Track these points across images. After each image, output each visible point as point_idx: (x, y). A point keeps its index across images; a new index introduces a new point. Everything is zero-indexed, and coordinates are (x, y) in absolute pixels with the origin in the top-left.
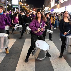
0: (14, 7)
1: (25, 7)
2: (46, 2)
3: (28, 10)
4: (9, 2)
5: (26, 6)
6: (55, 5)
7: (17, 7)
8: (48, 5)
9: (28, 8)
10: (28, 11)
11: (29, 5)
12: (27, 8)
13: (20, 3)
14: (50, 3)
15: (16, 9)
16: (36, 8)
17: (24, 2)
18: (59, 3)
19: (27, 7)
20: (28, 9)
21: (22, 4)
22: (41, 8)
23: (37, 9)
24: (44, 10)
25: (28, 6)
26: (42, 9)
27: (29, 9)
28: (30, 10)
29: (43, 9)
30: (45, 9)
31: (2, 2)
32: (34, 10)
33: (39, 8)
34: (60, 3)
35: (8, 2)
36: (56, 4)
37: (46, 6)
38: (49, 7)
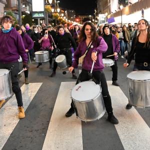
0: (36, 15)
1: (57, 15)
2: (100, 4)
4: (26, 6)
5: (60, 13)
6: (119, 8)
7: (42, 15)
8: (106, 10)
9: (65, 18)
10: (65, 23)
11: (66, 12)
12: (61, 18)
13: (49, 7)
14: (109, 5)
15: (40, 20)
16: (81, 17)
17: (57, 5)
18: (127, 4)
19: (63, 15)
20: (65, 19)
21: (53, 10)
22: (90, 16)
23: (83, 17)
25: (64, 13)
27: (67, 20)
28: (69, 21)
29: (94, 19)
30: (98, 18)
31: (12, 8)
32: (77, 20)
33: (86, 17)
34: (129, 5)
35: (24, 6)
36: (122, 7)
37: (101, 12)
38: (106, 14)
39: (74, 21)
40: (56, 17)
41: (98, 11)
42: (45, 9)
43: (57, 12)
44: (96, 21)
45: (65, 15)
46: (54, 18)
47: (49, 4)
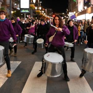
1: (39, 12)
3: (44, 16)
4: (17, 4)
5: (42, 10)
8: (74, 10)
9: (45, 14)
10: (45, 18)
11: (46, 10)
12: (42, 14)
13: (33, 5)
14: (77, 6)
18: (90, 6)
19: (43, 12)
21: (36, 8)
22: (63, 13)
23: (58, 14)
26: (65, 14)
27: (46, 15)
28: (48, 16)
29: (66, 16)
30: (69, 15)
32: (54, 16)
33: (60, 14)
35: (16, 4)
36: (86, 8)
38: (75, 12)
40: (39, 13)
41: (69, 10)
42: (30, 7)
43: (39, 10)
45: (45, 12)
46: (37, 14)
47: (33, 3)
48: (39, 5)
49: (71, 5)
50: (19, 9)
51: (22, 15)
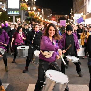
2: (76, 4)
3: (40, 20)
5: (36, 11)
9: (41, 16)
10: (41, 22)
11: (42, 10)
12: (37, 16)
14: (85, 5)
16: (57, 16)
17: (33, 3)
19: (39, 13)
20: (41, 18)
21: (29, 8)
22: (66, 15)
23: (59, 17)
24: (73, 19)
26: (69, 16)
27: (42, 18)
28: (45, 19)
29: (70, 18)
32: (53, 19)
33: (62, 16)
37: (76, 12)
38: (82, 14)
39: (50, 20)
40: (32, 15)
41: (74, 11)
43: (33, 11)
44: (72, 21)
45: (41, 14)
46: (30, 16)
47: (25, 2)
48: (32, 4)
49: (77, 3)
50: (6, 10)
51: (10, 17)
